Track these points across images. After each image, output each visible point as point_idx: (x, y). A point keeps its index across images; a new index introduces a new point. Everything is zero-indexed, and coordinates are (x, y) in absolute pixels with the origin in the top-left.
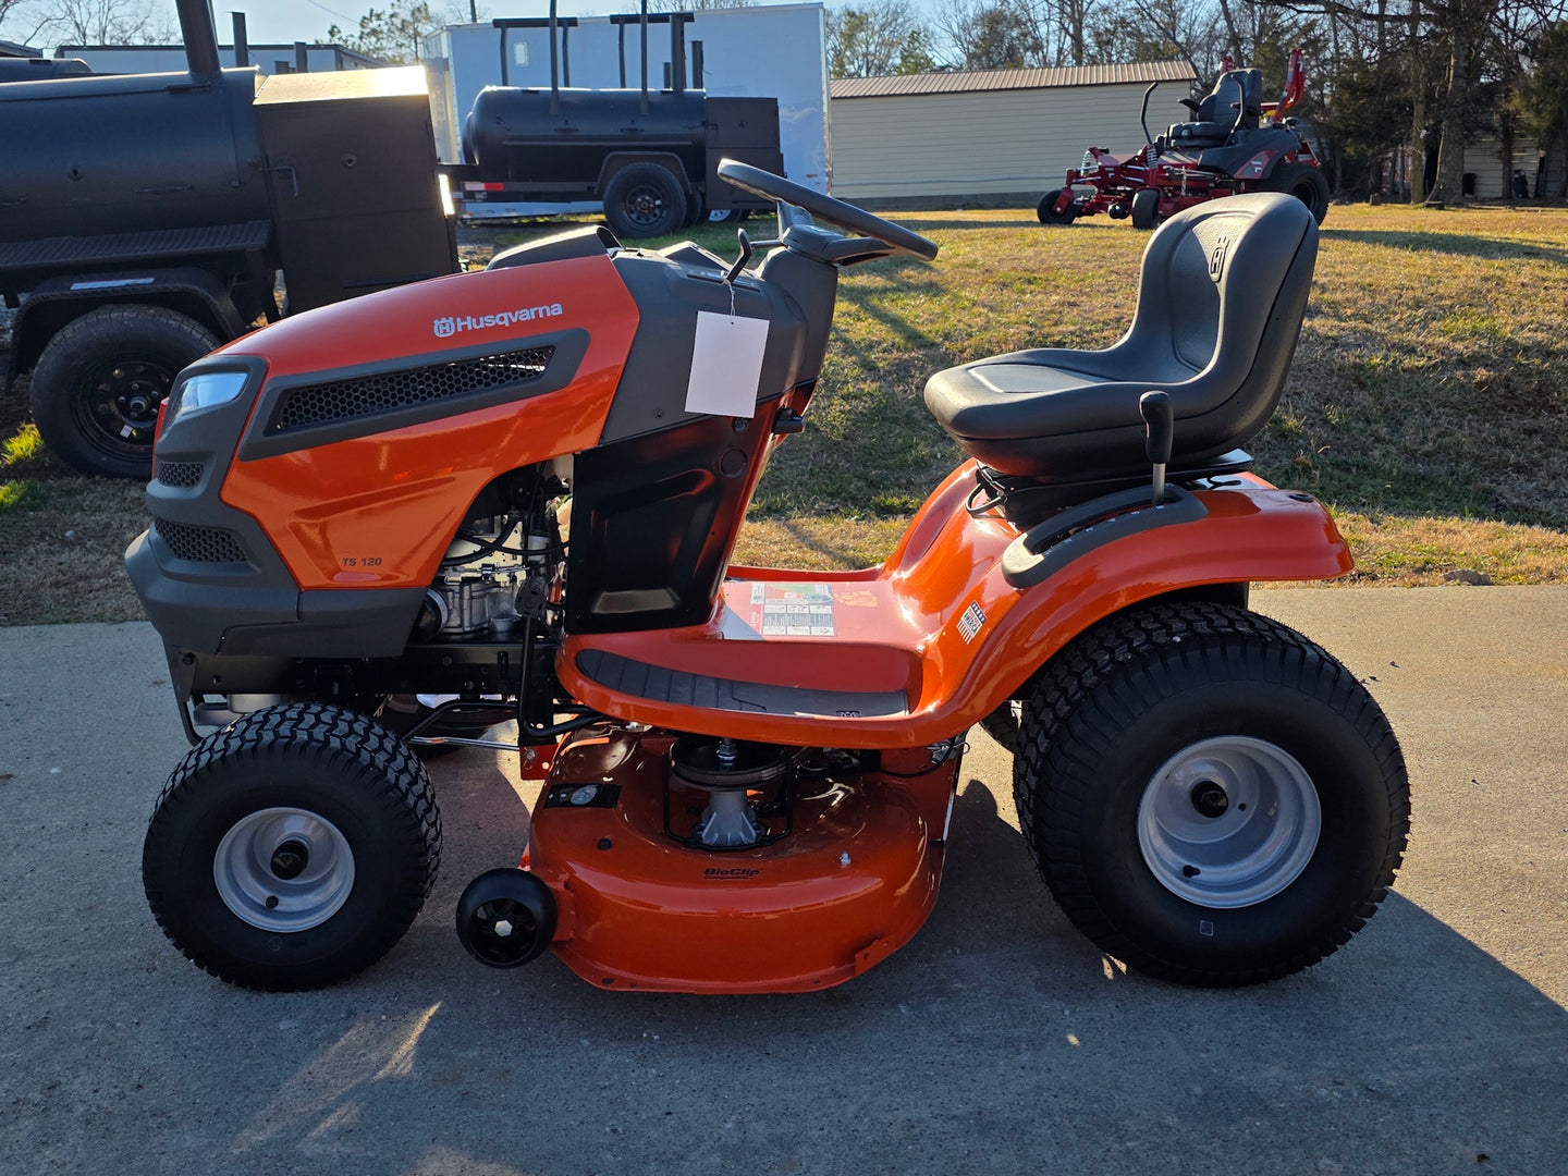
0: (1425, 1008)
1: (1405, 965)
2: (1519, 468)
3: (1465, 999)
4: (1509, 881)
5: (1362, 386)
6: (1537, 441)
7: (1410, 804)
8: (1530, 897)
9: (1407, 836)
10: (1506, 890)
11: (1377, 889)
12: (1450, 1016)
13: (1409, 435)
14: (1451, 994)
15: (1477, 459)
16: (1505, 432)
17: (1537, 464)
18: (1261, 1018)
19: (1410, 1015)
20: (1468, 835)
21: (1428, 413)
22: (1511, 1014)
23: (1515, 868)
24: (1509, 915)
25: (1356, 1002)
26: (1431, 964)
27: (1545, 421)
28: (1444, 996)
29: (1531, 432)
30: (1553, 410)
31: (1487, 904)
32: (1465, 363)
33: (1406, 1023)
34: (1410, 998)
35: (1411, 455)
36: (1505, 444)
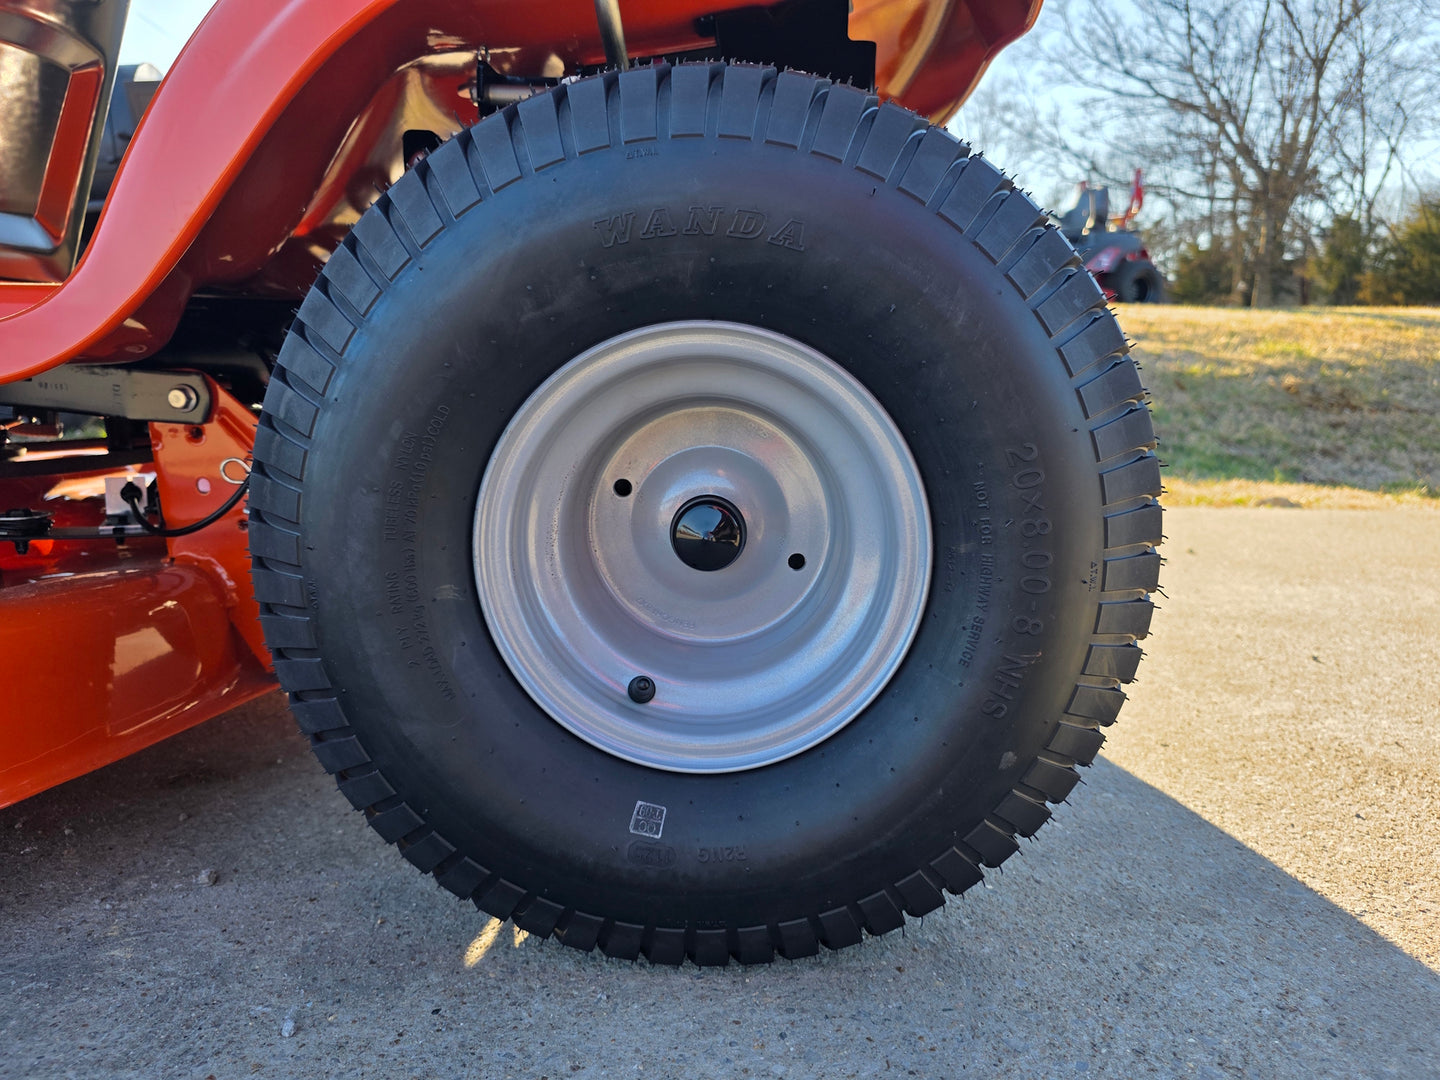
0: (1195, 1024)
1: (1158, 917)
2: (1325, 453)
3: (1292, 1001)
4: (1363, 768)
5: (1182, 388)
6: (1341, 432)
7: (1160, 510)
8: (1404, 793)
9: (1154, 597)
10: (1359, 781)
11: (1071, 724)
12: (1254, 1047)
13: (1224, 426)
14: (1255, 986)
15: (1286, 446)
16: (1312, 425)
17: (1340, 449)
18: (775, 1047)
19: (1154, 1043)
20: (1287, 707)
21: (1241, 410)
22: (1404, 1044)
23: (1369, 751)
24: (1372, 824)
25: (1027, 1006)
26: (1214, 915)
27: (1347, 416)
28: (1244, 994)
29: (1335, 426)
30: (1354, 408)
31: (1328, 804)
32: (1275, 373)
33: (1142, 1067)
34: (1159, 996)
35: (1224, 441)
36: (1312, 434)
